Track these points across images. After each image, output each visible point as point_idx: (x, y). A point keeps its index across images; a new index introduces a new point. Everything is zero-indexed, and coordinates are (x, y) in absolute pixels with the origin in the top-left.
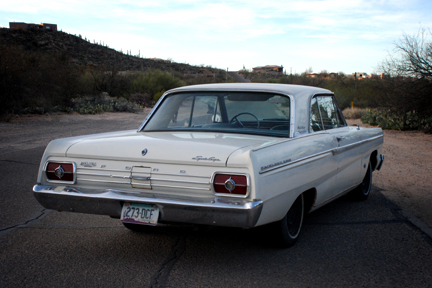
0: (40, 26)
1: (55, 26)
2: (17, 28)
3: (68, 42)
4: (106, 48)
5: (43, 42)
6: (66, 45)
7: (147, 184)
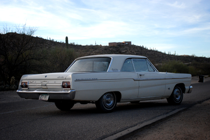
0: (123, 43)
1: (130, 42)
2: (112, 45)
3: (137, 50)
4: (157, 51)
5: (124, 51)
6: (136, 51)
7: (46, 87)
